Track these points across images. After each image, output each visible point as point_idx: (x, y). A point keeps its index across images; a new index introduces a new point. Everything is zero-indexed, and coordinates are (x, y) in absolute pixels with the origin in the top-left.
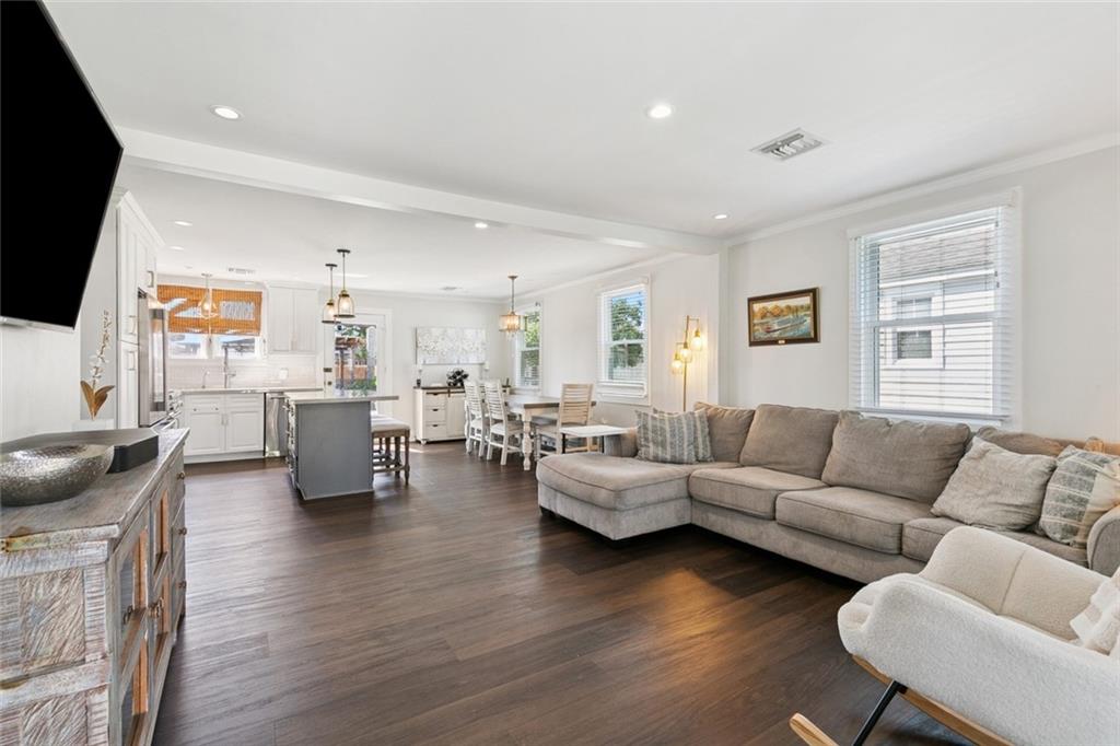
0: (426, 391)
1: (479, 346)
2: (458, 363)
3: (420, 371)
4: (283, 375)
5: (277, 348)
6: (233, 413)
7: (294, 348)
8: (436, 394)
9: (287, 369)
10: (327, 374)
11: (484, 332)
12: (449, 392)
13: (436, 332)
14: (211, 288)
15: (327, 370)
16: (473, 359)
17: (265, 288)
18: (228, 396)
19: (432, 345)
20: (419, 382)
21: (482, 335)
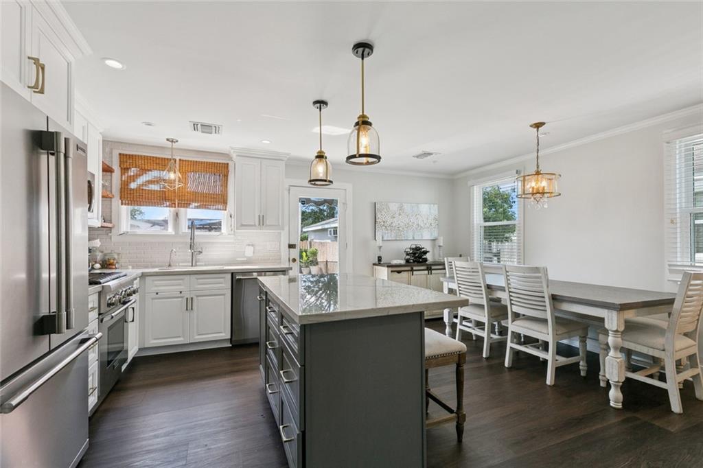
0: (390, 269)
1: (433, 222)
2: (414, 239)
3: (380, 247)
4: (249, 252)
5: (244, 224)
6: (197, 296)
7: (262, 221)
8: (399, 272)
9: (252, 245)
10: (291, 250)
11: (436, 206)
12: (412, 270)
13: (394, 207)
14: (178, 159)
15: (291, 246)
16: (427, 235)
17: (231, 159)
18: (193, 277)
19: (389, 221)
20: (380, 259)
21: (434, 210)
